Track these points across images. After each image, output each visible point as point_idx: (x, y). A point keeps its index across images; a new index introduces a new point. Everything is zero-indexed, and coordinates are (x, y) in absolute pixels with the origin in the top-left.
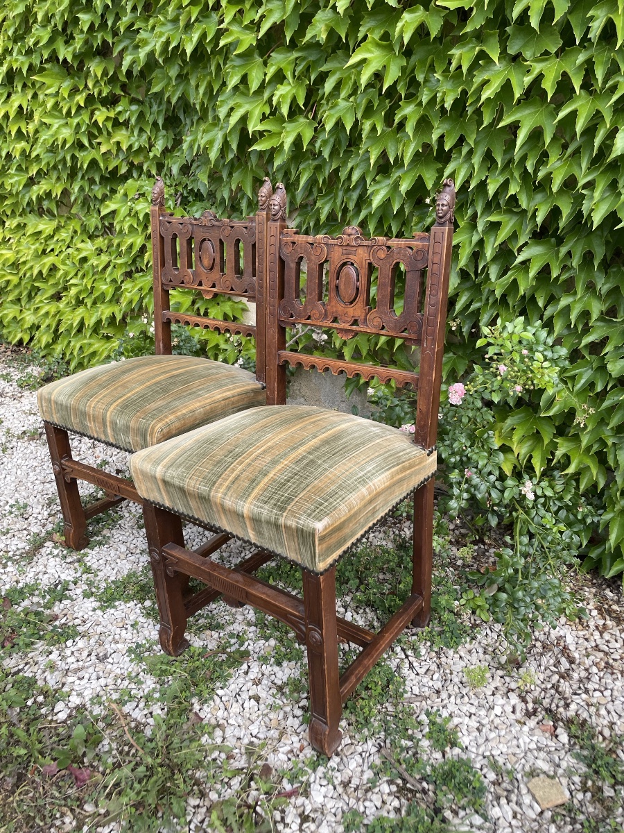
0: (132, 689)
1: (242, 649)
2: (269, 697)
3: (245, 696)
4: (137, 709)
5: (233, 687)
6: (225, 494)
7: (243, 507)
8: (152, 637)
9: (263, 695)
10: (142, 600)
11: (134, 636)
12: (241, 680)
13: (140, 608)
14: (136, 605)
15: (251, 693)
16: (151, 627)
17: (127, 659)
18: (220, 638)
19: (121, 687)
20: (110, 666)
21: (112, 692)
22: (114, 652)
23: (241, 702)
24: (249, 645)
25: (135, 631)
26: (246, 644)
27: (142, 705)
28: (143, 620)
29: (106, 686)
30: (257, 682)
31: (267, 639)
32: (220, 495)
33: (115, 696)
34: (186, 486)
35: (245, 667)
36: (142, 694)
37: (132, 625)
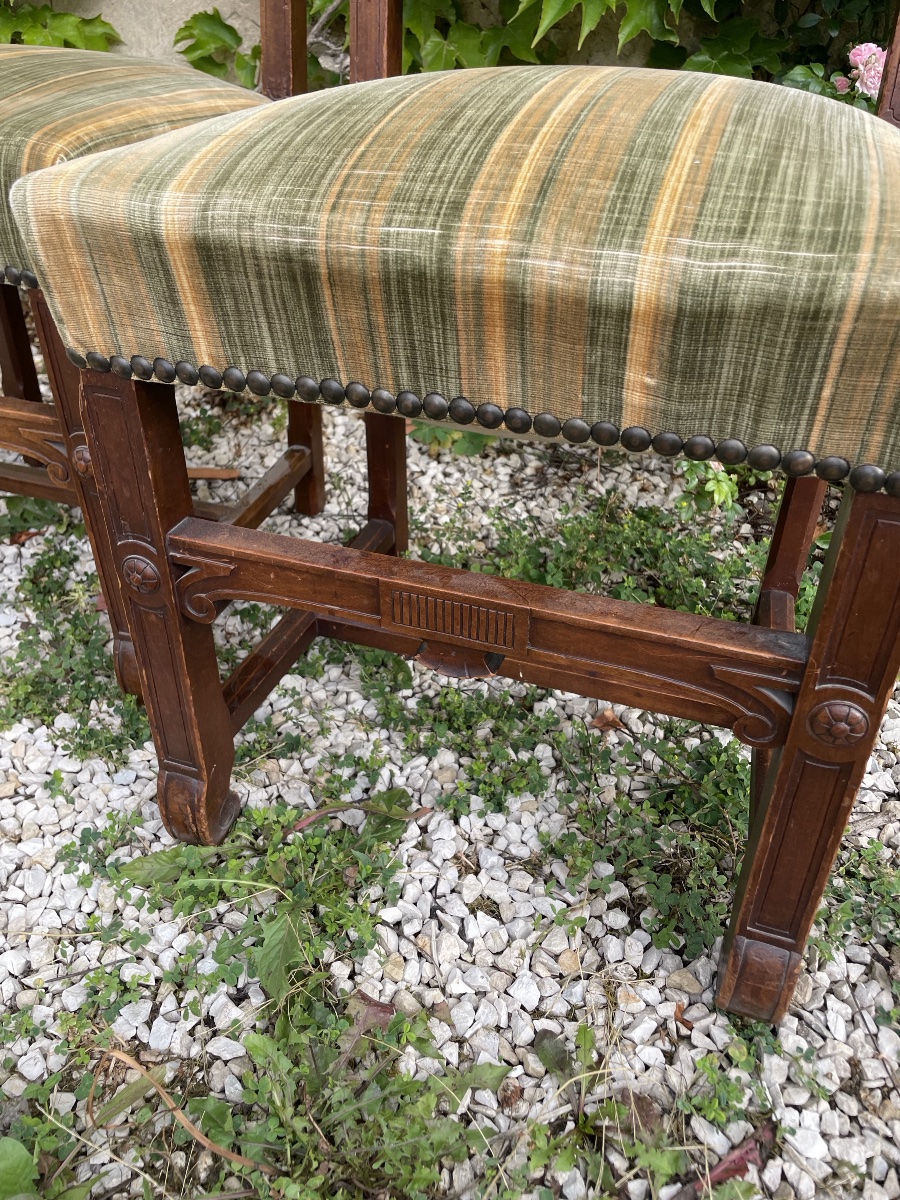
0: (119, 965)
1: (381, 786)
2: (518, 896)
3: (456, 908)
4: (159, 1022)
5: (411, 891)
6: (528, 236)
7: (631, 271)
8: (116, 805)
9: (500, 894)
10: (47, 716)
11: (63, 811)
12: (423, 869)
13: (49, 738)
14: (31, 731)
15: (470, 896)
16: (101, 779)
17: (70, 880)
18: (306, 771)
19: (81, 964)
20: (19, 910)
21: (57, 986)
22: (19, 868)
23: (456, 927)
24: (392, 775)
25: (60, 799)
26: (385, 773)
27: (169, 1005)
28: (72, 765)
29: (28, 971)
30: (469, 866)
31: (429, 752)
32: (499, 244)
33: (74, 998)
34: (320, 245)
35: (413, 830)
36: (157, 972)
37: (46, 786)
